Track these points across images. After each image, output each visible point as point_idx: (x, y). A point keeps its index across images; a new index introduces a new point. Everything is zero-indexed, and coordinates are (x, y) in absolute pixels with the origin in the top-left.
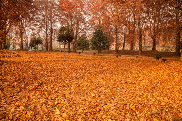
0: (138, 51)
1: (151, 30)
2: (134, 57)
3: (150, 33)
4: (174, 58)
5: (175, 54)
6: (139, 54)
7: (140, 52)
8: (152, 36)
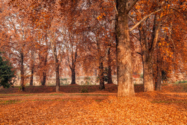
0: (55, 86)
1: (68, 58)
2: (51, 95)
3: (67, 61)
4: (99, 92)
5: (99, 88)
6: (57, 91)
7: (57, 88)
8: (70, 66)
